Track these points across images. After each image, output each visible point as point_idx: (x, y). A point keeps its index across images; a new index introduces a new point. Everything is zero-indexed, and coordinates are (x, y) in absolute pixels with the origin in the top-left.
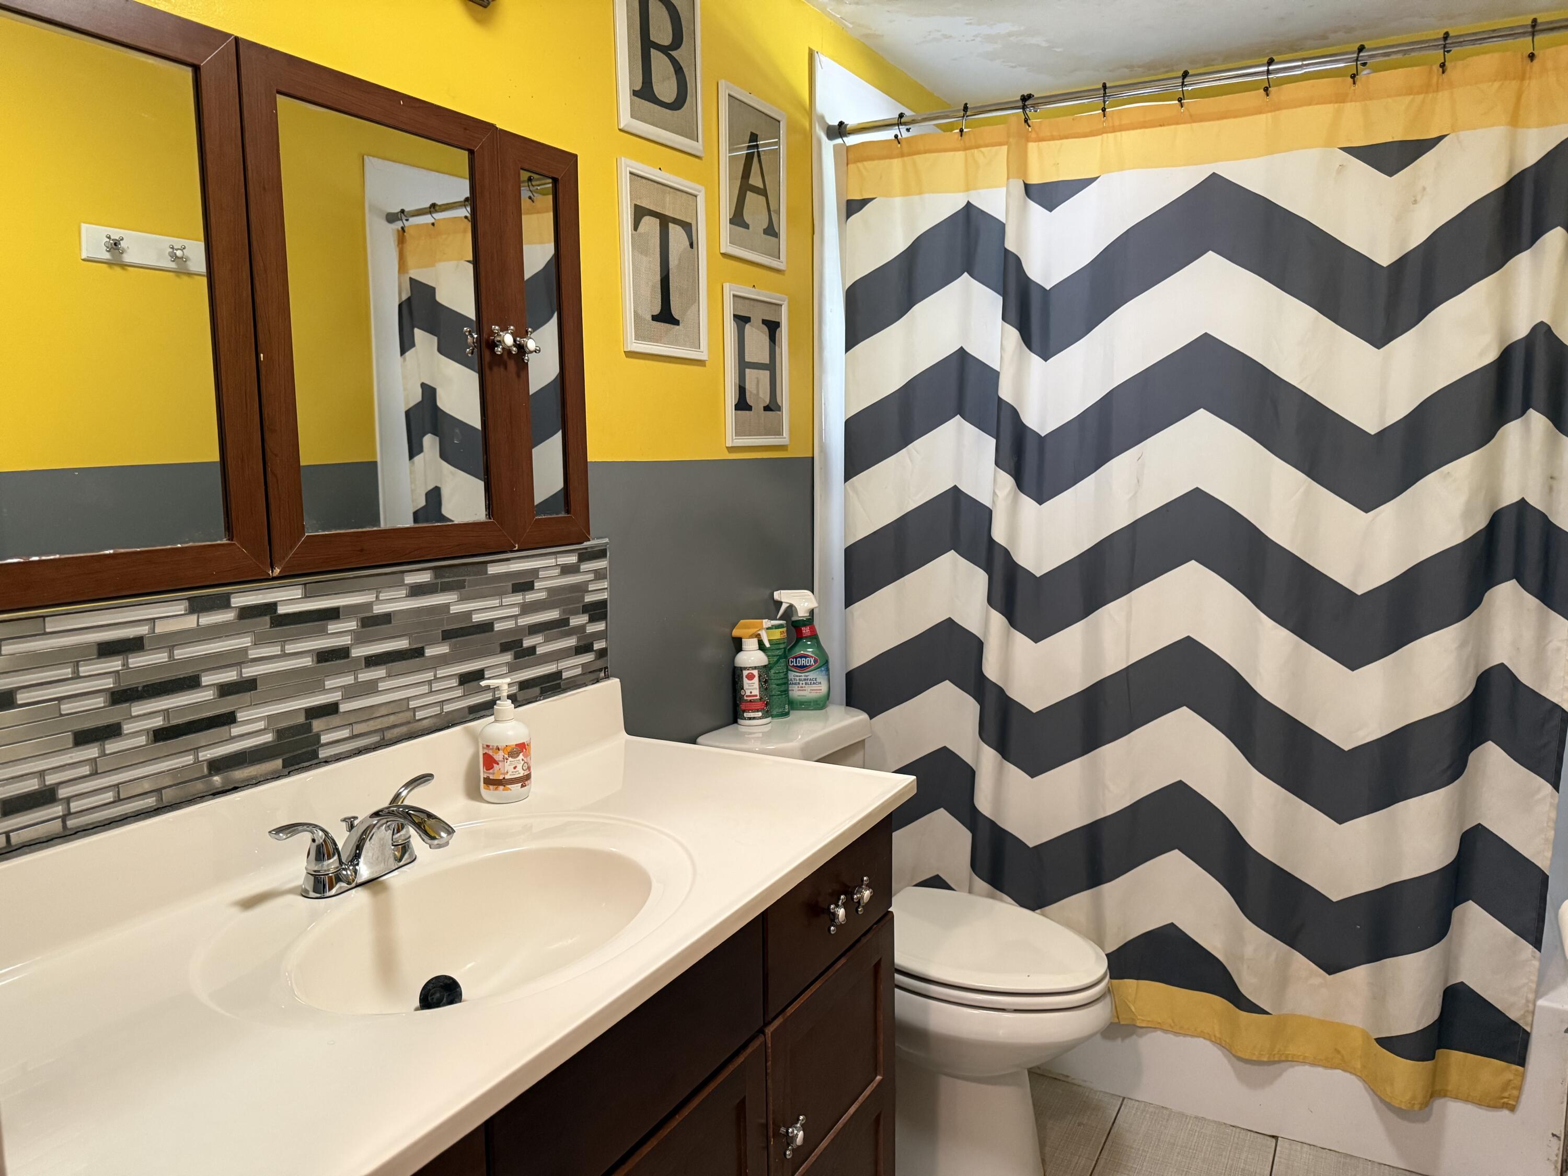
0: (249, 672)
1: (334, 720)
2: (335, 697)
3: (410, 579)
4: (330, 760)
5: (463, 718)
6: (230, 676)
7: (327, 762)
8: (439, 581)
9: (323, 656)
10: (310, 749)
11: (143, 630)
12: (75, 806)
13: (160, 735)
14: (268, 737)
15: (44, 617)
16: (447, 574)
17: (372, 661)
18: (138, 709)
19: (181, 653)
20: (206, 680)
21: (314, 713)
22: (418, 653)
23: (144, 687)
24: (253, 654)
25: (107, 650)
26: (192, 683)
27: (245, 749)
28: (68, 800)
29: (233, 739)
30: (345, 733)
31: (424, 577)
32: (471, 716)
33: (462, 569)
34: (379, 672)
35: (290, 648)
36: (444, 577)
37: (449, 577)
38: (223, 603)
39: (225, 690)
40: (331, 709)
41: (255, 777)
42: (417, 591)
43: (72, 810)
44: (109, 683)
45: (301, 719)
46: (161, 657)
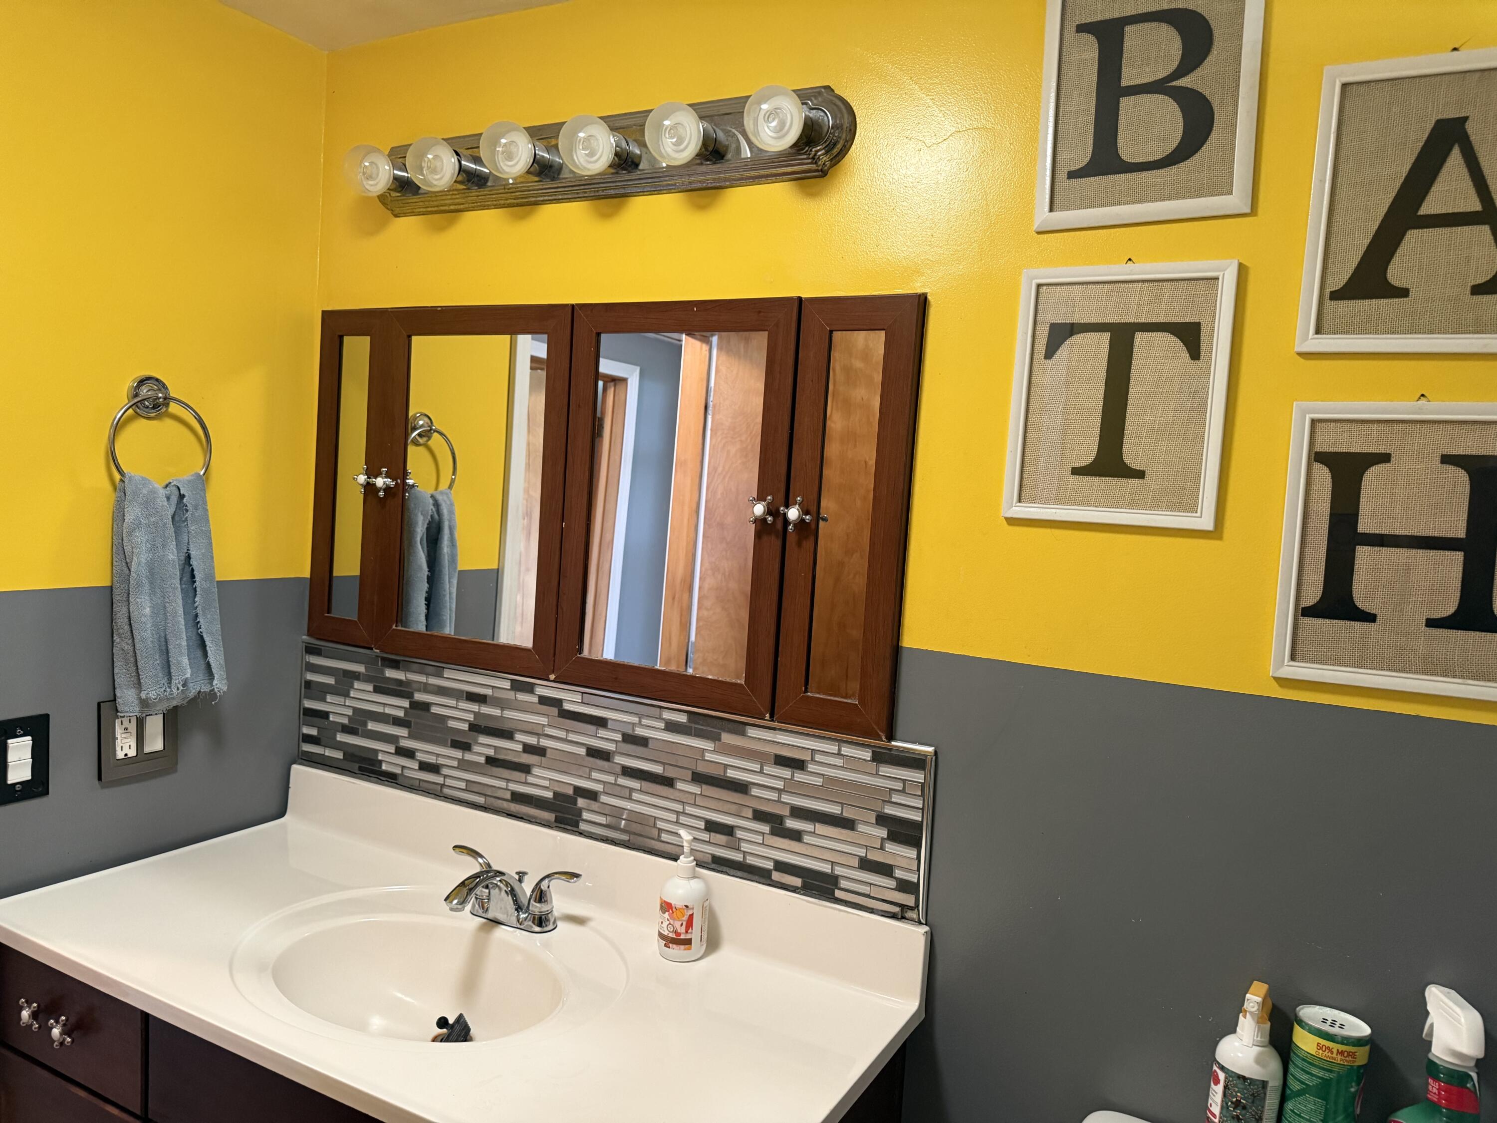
0: (544, 742)
1: (595, 806)
2: (599, 787)
3: (666, 715)
4: (585, 834)
5: (705, 863)
6: (532, 740)
7: (581, 834)
8: (693, 725)
9: (593, 752)
10: (574, 818)
11: (489, 692)
12: (449, 782)
13: (490, 760)
14: (549, 795)
15: (444, 668)
16: (701, 722)
17: (628, 772)
18: (483, 739)
19: (508, 714)
20: (518, 736)
21: (580, 792)
22: (668, 782)
23: (485, 727)
24: (549, 731)
25: (472, 697)
26: (508, 735)
27: (534, 795)
28: (445, 776)
29: (526, 783)
30: (601, 820)
31: (682, 718)
32: (713, 866)
33: (715, 722)
34: (635, 784)
35: (572, 737)
36: (698, 723)
37: (702, 725)
38: (529, 689)
39: (528, 749)
40: (592, 795)
41: (535, 818)
42: (671, 727)
43: (446, 784)
44: (471, 717)
45: (570, 791)
46: (496, 712)
